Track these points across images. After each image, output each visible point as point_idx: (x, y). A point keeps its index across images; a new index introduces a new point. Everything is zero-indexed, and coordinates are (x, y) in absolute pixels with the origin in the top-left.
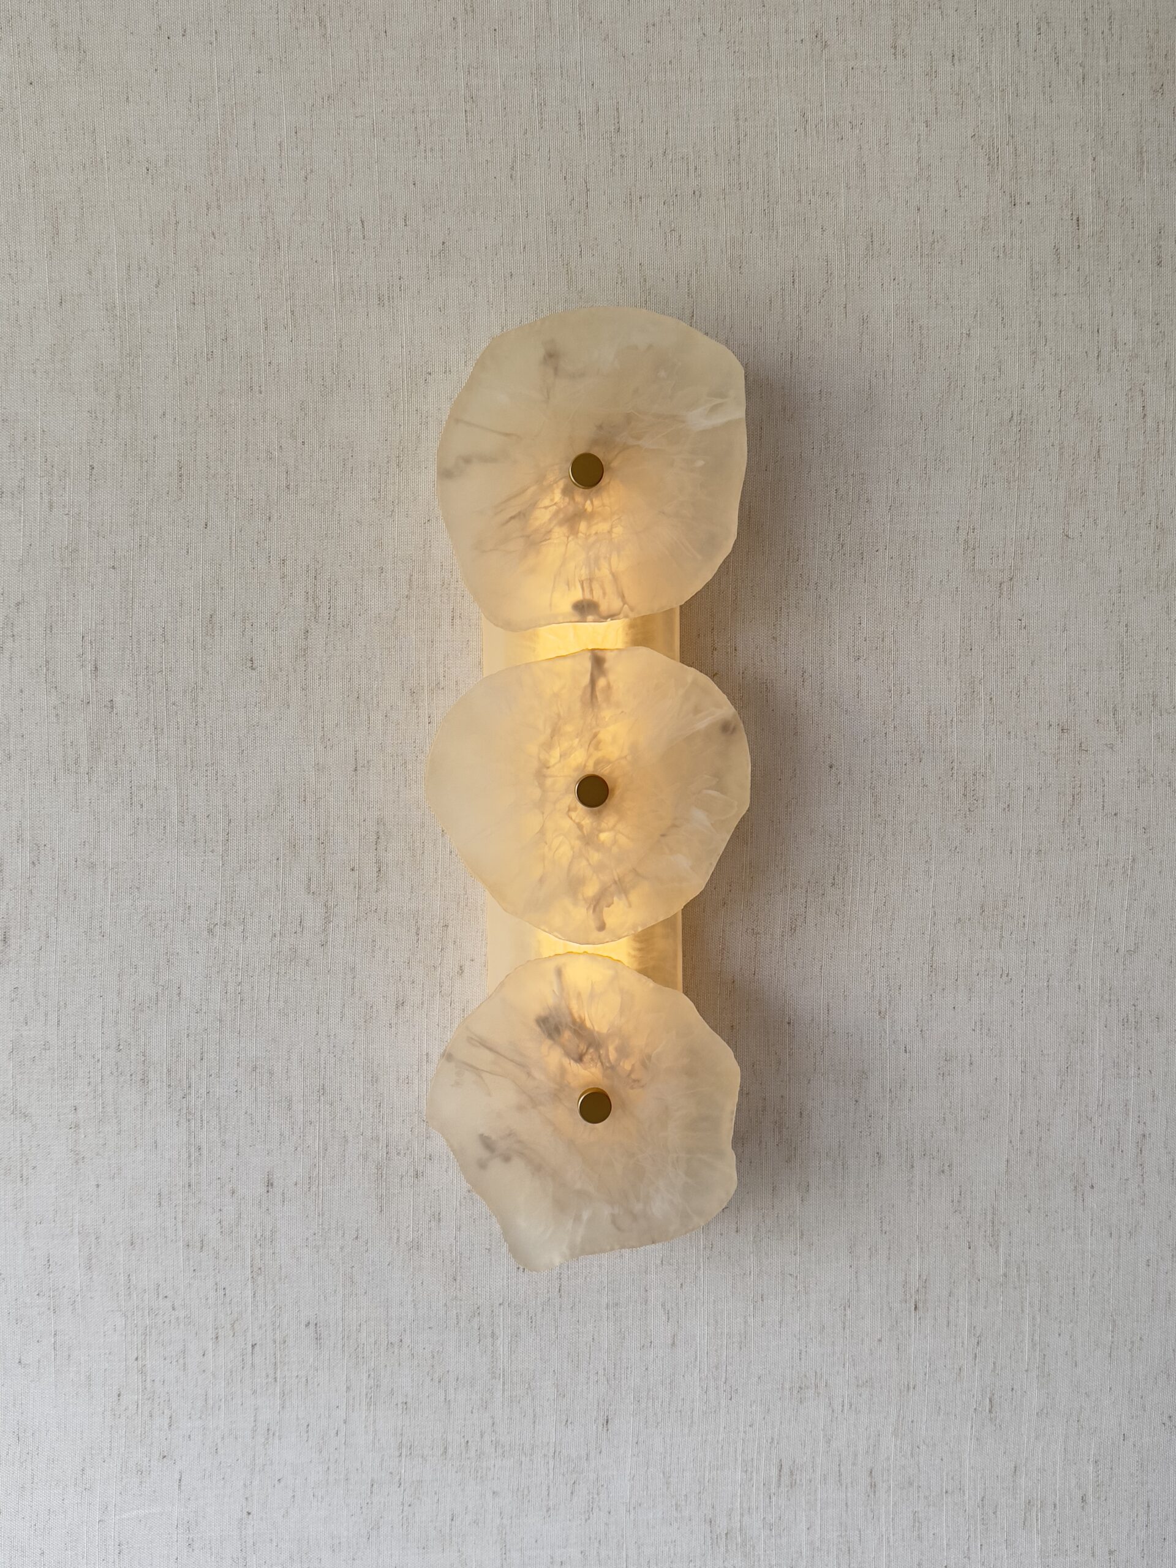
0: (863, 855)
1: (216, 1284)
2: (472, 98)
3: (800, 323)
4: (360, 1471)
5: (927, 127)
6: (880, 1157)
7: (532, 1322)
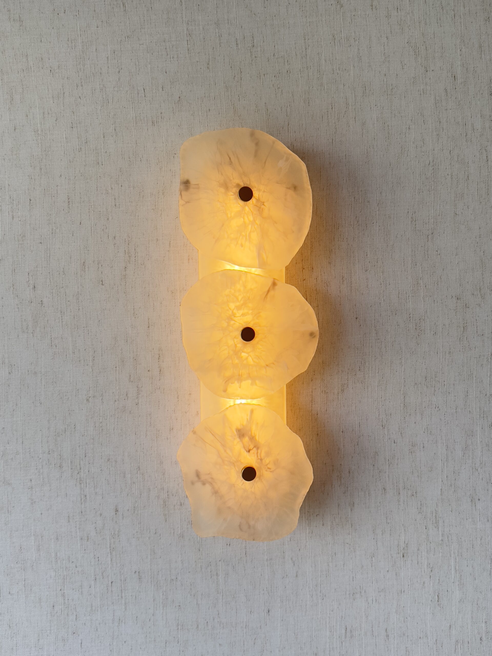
0: (372, 356)
1: (95, 555)
2: (190, 34)
3: (336, 126)
4: (160, 637)
5: (387, 39)
6: (385, 490)
7: (234, 568)
